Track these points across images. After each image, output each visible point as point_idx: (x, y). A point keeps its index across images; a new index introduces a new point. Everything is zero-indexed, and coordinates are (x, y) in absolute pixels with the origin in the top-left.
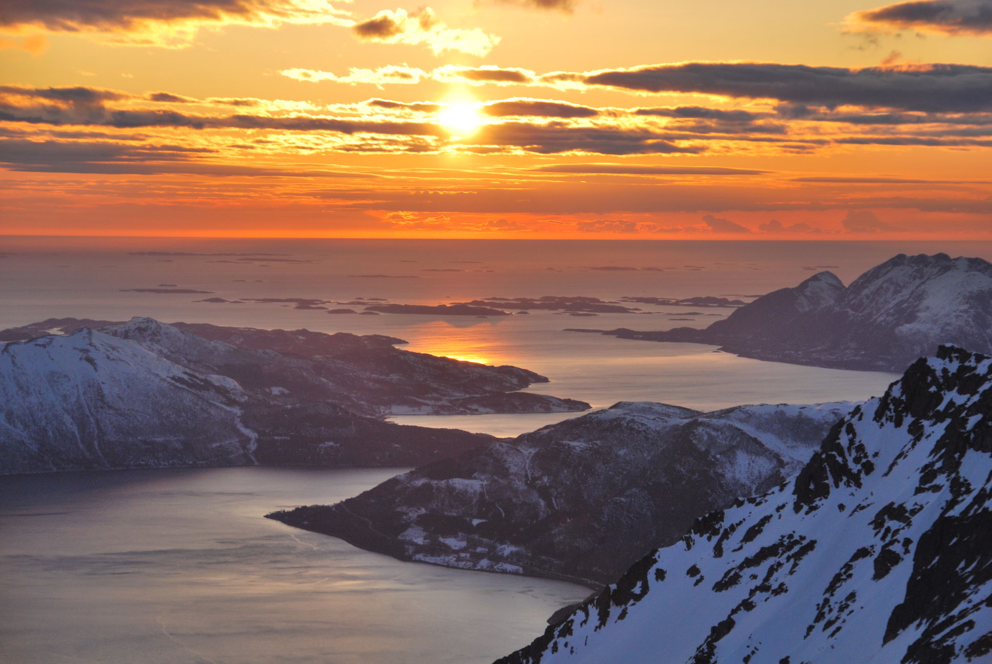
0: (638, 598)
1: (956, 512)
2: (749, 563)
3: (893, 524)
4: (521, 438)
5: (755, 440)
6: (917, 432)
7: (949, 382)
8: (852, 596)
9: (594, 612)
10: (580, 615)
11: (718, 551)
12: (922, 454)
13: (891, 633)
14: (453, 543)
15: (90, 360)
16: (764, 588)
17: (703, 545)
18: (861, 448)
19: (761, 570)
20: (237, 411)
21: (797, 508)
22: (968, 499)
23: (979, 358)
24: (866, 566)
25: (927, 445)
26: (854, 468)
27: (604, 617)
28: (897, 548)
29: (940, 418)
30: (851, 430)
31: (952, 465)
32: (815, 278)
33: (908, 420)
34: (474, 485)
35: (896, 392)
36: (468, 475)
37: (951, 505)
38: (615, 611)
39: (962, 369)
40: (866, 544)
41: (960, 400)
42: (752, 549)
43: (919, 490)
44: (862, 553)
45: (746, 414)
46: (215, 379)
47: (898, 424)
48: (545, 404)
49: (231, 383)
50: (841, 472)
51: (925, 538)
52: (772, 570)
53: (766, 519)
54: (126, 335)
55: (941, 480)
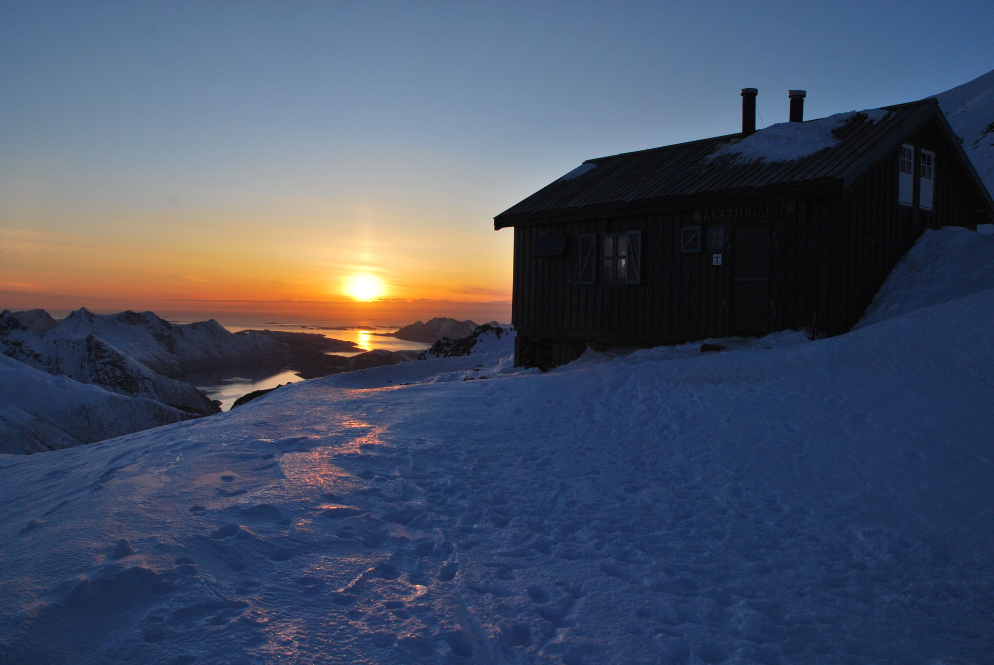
7: (445, 345)
15: (255, 339)
20: (288, 351)
23: (451, 340)
32: (417, 322)
35: (434, 347)
36: (340, 366)
39: (448, 342)
41: (447, 349)
45: (402, 352)
46: (283, 343)
47: (434, 354)
49: (287, 344)
54: (263, 333)
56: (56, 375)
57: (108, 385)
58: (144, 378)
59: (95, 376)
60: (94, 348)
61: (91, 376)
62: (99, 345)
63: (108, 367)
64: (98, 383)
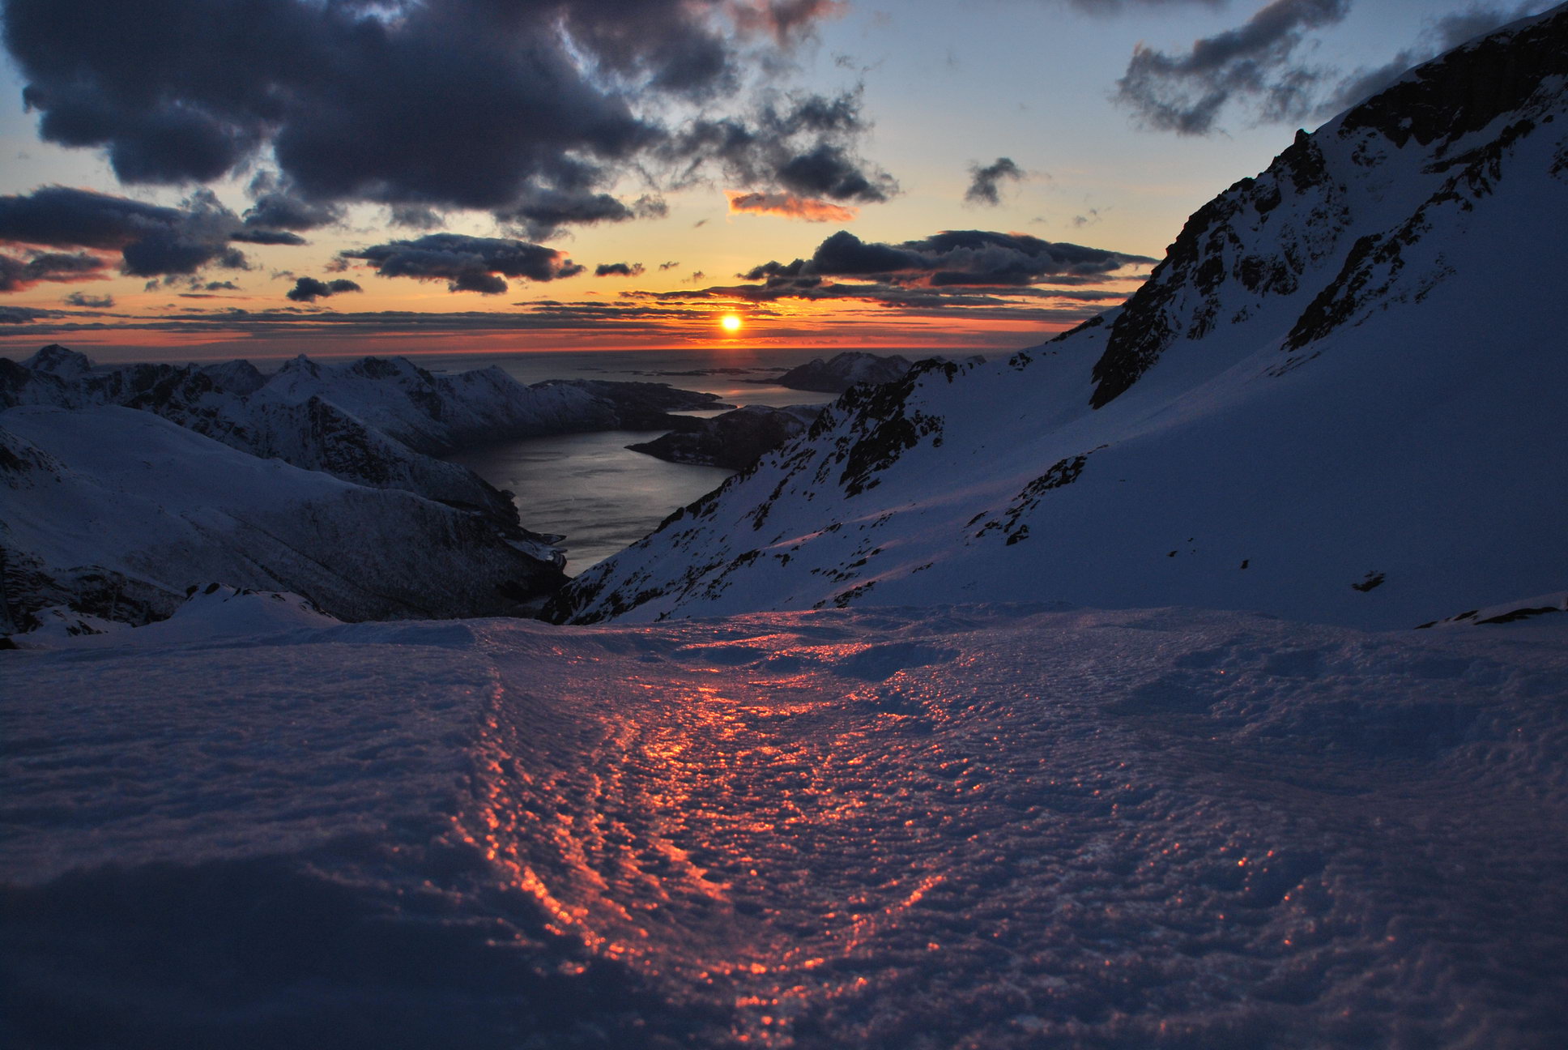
0: (754, 472)
1: (863, 439)
2: (793, 459)
3: (843, 444)
4: (713, 418)
5: (794, 417)
6: (850, 412)
8: (829, 470)
9: (739, 478)
10: (734, 479)
11: (782, 455)
12: (852, 419)
13: (842, 482)
14: (689, 455)
15: (562, 394)
16: (798, 467)
17: (777, 453)
18: (831, 418)
19: (797, 461)
20: (613, 411)
21: (810, 439)
22: (868, 435)
23: (871, 386)
24: (833, 459)
25: (854, 416)
26: (829, 425)
27: (742, 480)
28: (844, 452)
29: (858, 407)
30: (828, 411)
31: (862, 423)
33: (848, 408)
34: (697, 435)
36: (695, 432)
37: (862, 437)
38: (746, 477)
40: (833, 451)
41: (865, 400)
42: (794, 454)
43: (851, 432)
44: (832, 454)
45: (791, 408)
46: (605, 399)
47: (844, 409)
48: (721, 407)
49: (610, 401)
50: (825, 426)
51: (853, 449)
52: (801, 461)
53: (799, 444)
54: (574, 385)
55: (859, 428)
56: (268, 458)
57: (342, 471)
58: (395, 459)
59: (323, 459)
60: (320, 416)
61: (318, 458)
62: (326, 412)
63: (342, 445)
64: (330, 469)
